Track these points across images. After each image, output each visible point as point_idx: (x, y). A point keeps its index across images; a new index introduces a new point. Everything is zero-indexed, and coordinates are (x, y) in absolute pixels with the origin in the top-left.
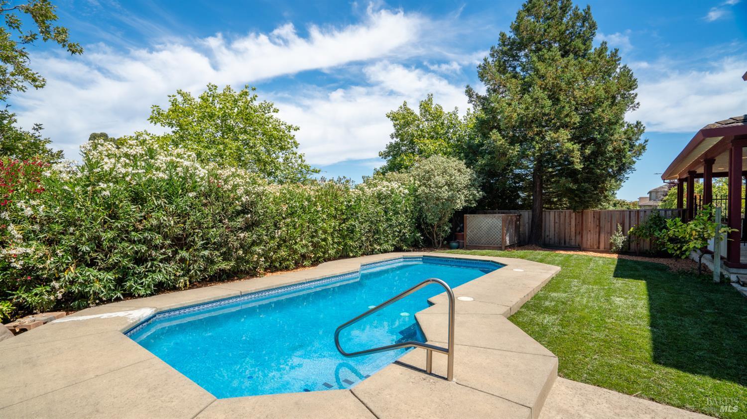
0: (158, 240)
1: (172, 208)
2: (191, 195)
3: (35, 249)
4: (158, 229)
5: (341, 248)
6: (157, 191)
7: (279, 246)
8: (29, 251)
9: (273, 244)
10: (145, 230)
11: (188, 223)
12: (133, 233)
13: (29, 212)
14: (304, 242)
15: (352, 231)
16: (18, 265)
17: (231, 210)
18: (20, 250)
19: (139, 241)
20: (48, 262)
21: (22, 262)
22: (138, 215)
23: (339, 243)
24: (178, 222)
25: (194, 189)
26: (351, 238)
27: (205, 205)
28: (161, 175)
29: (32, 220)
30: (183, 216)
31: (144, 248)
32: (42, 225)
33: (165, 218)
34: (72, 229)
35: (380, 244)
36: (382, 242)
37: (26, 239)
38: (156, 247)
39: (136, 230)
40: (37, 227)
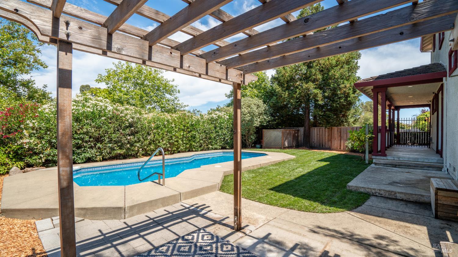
0: (87, 138)
1: (93, 124)
2: (103, 118)
3: (33, 140)
4: (87, 133)
5: (188, 146)
6: (87, 117)
7: (150, 144)
8: (31, 141)
9: (147, 142)
10: (80, 134)
11: (101, 131)
12: (75, 135)
13: (31, 125)
14: (164, 142)
15: (194, 138)
16: (27, 147)
17: (123, 126)
18: (27, 141)
19: (78, 139)
20: (39, 146)
21: (28, 146)
22: (77, 127)
23: (187, 144)
24: (96, 131)
25: (104, 116)
26: (194, 141)
27: (110, 123)
28: (89, 109)
29: (33, 129)
30: (99, 128)
31: (80, 142)
32: (37, 131)
33: (90, 129)
34: (48, 133)
35: (212, 145)
36: (213, 144)
37: (30, 136)
38: (86, 142)
39: (76, 133)
40: (35, 132)
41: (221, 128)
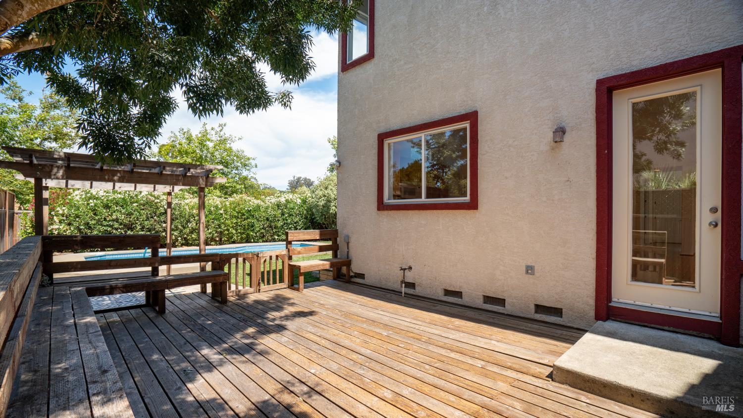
0: (116, 225)
1: (123, 211)
2: (135, 205)
3: (63, 227)
4: (117, 220)
5: (244, 236)
6: (117, 204)
7: (192, 232)
8: (61, 227)
9: (187, 230)
10: (109, 221)
11: (132, 217)
12: (104, 222)
13: (61, 212)
14: (210, 231)
15: (253, 226)
16: (56, 233)
17: (158, 212)
18: (57, 227)
19: (107, 225)
20: (67, 232)
21: (57, 231)
22: (106, 214)
23: (242, 234)
24: (127, 218)
25: (136, 202)
26: (253, 231)
27: (143, 209)
28: (119, 196)
29: (63, 215)
30: (130, 214)
31: (109, 229)
32: (67, 217)
33: (120, 216)
34: (77, 219)
35: (279, 236)
36: (280, 234)
37: (60, 222)
38: (116, 229)
39: (105, 219)
40: (65, 218)
41: (290, 215)
